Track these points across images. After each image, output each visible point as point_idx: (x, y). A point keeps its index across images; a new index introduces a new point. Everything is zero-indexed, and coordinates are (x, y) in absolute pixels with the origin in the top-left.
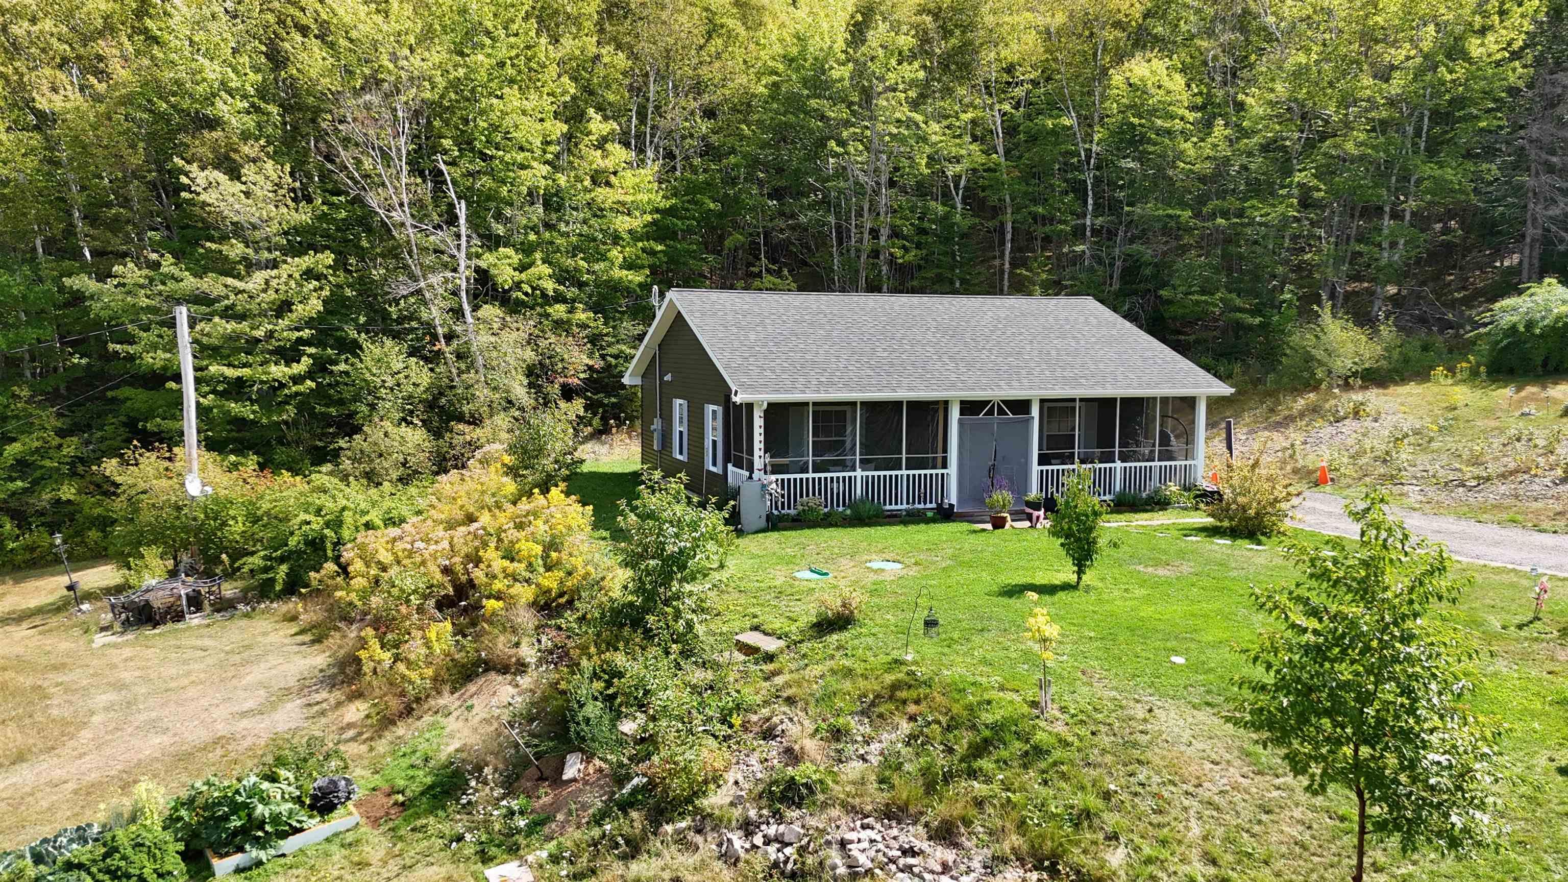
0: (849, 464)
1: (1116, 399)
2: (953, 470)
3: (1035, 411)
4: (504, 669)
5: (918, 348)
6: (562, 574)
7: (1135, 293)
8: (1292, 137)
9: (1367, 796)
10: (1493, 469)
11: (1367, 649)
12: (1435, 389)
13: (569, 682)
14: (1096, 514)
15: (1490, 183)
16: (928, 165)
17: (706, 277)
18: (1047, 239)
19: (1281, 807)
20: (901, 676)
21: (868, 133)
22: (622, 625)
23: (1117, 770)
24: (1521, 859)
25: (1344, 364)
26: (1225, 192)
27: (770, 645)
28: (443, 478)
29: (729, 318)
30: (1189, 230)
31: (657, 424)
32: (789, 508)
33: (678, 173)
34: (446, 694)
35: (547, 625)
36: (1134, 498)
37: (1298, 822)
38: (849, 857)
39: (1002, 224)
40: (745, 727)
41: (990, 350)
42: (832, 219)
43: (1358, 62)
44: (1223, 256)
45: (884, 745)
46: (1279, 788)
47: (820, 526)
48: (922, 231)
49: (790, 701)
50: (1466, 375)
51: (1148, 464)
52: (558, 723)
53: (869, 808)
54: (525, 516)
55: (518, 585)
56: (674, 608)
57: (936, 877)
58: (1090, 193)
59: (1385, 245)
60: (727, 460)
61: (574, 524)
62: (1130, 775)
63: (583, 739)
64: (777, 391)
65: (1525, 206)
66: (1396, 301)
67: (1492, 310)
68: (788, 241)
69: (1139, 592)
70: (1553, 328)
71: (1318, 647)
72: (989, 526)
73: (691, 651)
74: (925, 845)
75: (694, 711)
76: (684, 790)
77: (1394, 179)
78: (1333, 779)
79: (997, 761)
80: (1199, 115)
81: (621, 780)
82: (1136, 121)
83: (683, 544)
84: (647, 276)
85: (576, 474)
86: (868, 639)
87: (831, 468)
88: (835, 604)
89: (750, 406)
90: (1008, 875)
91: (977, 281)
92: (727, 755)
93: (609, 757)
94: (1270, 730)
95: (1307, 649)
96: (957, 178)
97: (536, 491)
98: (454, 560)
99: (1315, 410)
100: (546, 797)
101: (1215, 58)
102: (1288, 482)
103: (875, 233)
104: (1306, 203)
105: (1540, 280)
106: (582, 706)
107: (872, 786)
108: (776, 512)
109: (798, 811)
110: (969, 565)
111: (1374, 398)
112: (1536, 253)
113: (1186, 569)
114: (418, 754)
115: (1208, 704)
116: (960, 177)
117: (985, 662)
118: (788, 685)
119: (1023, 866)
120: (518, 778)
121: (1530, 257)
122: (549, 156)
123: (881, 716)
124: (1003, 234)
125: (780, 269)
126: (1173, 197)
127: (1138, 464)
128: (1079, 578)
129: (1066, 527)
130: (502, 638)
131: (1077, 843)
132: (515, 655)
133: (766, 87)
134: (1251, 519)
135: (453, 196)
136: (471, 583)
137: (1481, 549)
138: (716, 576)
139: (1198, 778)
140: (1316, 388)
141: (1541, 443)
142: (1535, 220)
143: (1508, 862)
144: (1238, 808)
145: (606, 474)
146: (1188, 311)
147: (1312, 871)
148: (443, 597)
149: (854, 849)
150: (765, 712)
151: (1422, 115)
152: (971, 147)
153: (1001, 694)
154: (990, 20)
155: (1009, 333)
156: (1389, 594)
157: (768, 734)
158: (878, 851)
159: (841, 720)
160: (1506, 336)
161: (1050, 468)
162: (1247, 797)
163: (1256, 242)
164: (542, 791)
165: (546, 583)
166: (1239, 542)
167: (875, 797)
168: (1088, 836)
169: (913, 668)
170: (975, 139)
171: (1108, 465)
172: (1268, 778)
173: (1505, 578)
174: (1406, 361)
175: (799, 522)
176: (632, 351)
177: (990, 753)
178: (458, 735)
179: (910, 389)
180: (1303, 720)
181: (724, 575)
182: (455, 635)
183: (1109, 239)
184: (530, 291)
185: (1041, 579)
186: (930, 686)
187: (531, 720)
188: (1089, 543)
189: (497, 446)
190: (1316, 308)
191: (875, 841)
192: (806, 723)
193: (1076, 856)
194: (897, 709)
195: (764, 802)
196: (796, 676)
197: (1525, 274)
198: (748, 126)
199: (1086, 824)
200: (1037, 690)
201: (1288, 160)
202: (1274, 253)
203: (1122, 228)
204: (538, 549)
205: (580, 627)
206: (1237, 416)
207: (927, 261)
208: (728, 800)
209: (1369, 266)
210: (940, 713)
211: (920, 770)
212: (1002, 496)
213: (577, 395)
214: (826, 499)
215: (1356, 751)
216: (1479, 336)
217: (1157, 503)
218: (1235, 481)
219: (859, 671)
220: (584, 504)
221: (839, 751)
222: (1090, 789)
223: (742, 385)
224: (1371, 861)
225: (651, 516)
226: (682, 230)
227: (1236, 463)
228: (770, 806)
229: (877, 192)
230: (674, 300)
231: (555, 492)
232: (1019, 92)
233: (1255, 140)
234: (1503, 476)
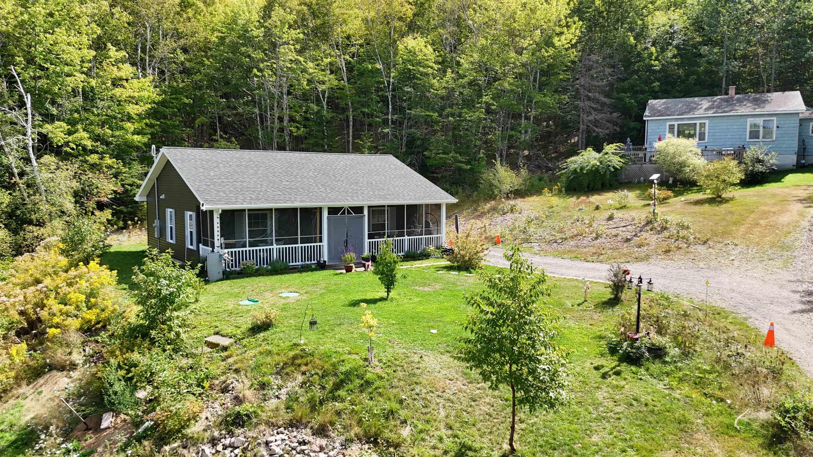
0: (270, 242)
1: (404, 205)
2: (325, 243)
3: (366, 212)
4: (62, 368)
5: (305, 180)
6: (98, 311)
7: (413, 153)
8: (482, 80)
9: (515, 388)
10: (568, 234)
11: (514, 320)
12: (545, 199)
13: (103, 372)
14: (395, 262)
15: (565, 104)
16: (308, 85)
17: (185, 141)
18: (370, 125)
19: (480, 398)
20: (297, 352)
21: (275, 66)
22: (136, 337)
23: (406, 388)
24: (580, 410)
25: (506, 187)
26: (453, 104)
27: (225, 342)
28: (19, 258)
29: (198, 163)
30: (437, 122)
31: (156, 223)
32: (236, 267)
33: (167, 83)
34: (24, 386)
35: (89, 341)
36: (414, 253)
37: (488, 404)
38: (270, 450)
39: (348, 117)
40: (211, 388)
41: (342, 181)
42: (257, 110)
43: (507, 45)
44: (453, 137)
45: (289, 389)
46: (479, 389)
47: (254, 276)
48: (307, 119)
49: (237, 371)
50: (557, 192)
51: (420, 237)
52: (97, 397)
53: (281, 423)
54: (74, 279)
55: (70, 319)
56: (168, 325)
57: (317, 454)
58: (390, 103)
59: (523, 132)
60: (199, 242)
61: (104, 281)
62: (412, 390)
63: (113, 404)
64: (227, 203)
65: (579, 115)
66: (528, 158)
67: (566, 162)
68: (233, 121)
69: (416, 300)
70: (591, 170)
71: (493, 320)
72: (344, 271)
73: (179, 349)
74: (311, 439)
75: (181, 382)
76: (176, 425)
77: (526, 101)
78: (501, 382)
79: (347, 391)
80: (440, 66)
81: (137, 425)
82: (411, 67)
83: (171, 289)
84: (149, 139)
85: (106, 253)
86: (280, 334)
87: (259, 244)
88: (262, 317)
89: (211, 212)
90: (353, 448)
91: (336, 146)
92: (201, 404)
93: (130, 412)
94: (473, 361)
95: (488, 322)
96: (324, 92)
97: (81, 263)
98: (27, 307)
99: (494, 209)
100: (90, 439)
101: (447, 39)
102: (482, 243)
103: (281, 119)
104: (488, 111)
105: (585, 149)
106: (111, 386)
107: (282, 411)
108: (228, 270)
109: (242, 429)
110: (334, 292)
111: (519, 203)
112: (584, 136)
113: (437, 287)
114: (5, 424)
115: (448, 352)
116: (325, 92)
117: (341, 340)
118: (236, 362)
119: (361, 442)
120: (72, 431)
121: (582, 138)
122: (85, 69)
123: (287, 374)
124: (348, 121)
125: (230, 138)
126: (429, 106)
127: (415, 237)
128: (388, 295)
129: (381, 269)
130: (60, 350)
131: (387, 427)
132: (69, 360)
133: (217, 37)
134: (466, 261)
135: (22, 91)
136: (39, 320)
137: (564, 271)
138: (193, 306)
139: (443, 388)
140: (494, 199)
141: (587, 222)
142: (583, 122)
143: (575, 412)
144: (461, 401)
145: (126, 252)
146: (437, 162)
147: (494, 426)
148: (21, 329)
149: (273, 446)
150: (223, 378)
151: (537, 72)
152: (330, 76)
153: (349, 356)
154: (337, 11)
155: (352, 172)
156: (522, 293)
157: (225, 390)
158: (285, 445)
159: (265, 378)
160: (573, 174)
161: (374, 240)
162: (465, 395)
163: (467, 130)
164: (88, 436)
165: (88, 317)
166: (462, 273)
167: (285, 416)
168: (392, 423)
169: (304, 347)
170: (332, 72)
171: (401, 238)
172: (475, 384)
173: (573, 283)
174: (533, 185)
175: (242, 274)
176: (141, 182)
177: (344, 386)
178: (32, 409)
179: (302, 201)
180: (488, 355)
181: (198, 305)
182: (29, 350)
183: (400, 126)
184: (75, 147)
185: (369, 296)
186: (313, 356)
187: (80, 396)
188: (392, 277)
189: (55, 238)
190: (494, 161)
191: (285, 440)
192: (246, 381)
193: (387, 434)
194: (296, 369)
195: (223, 427)
196: (240, 357)
197: (580, 145)
198: (208, 59)
199: (391, 417)
200: (367, 352)
201: (480, 90)
202: (475, 135)
203: (406, 121)
204: (83, 297)
205: (110, 340)
206: (460, 213)
207: (310, 135)
208: (202, 428)
209: (516, 141)
210: (318, 369)
211: (308, 400)
212: (350, 256)
213: (107, 207)
214: (257, 261)
215: (510, 368)
216: (562, 174)
217: (424, 256)
218: (459, 244)
219: (275, 351)
220: (111, 270)
221: (264, 395)
222: (393, 399)
223: (206, 200)
224: (519, 418)
225: (152, 274)
226: (170, 114)
227: (460, 235)
228: (226, 428)
229: (281, 97)
230: (166, 154)
231: (92, 263)
232: (353, 49)
233: (464, 80)
234: (572, 237)
